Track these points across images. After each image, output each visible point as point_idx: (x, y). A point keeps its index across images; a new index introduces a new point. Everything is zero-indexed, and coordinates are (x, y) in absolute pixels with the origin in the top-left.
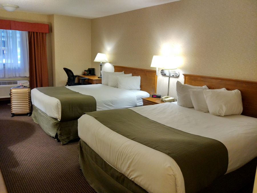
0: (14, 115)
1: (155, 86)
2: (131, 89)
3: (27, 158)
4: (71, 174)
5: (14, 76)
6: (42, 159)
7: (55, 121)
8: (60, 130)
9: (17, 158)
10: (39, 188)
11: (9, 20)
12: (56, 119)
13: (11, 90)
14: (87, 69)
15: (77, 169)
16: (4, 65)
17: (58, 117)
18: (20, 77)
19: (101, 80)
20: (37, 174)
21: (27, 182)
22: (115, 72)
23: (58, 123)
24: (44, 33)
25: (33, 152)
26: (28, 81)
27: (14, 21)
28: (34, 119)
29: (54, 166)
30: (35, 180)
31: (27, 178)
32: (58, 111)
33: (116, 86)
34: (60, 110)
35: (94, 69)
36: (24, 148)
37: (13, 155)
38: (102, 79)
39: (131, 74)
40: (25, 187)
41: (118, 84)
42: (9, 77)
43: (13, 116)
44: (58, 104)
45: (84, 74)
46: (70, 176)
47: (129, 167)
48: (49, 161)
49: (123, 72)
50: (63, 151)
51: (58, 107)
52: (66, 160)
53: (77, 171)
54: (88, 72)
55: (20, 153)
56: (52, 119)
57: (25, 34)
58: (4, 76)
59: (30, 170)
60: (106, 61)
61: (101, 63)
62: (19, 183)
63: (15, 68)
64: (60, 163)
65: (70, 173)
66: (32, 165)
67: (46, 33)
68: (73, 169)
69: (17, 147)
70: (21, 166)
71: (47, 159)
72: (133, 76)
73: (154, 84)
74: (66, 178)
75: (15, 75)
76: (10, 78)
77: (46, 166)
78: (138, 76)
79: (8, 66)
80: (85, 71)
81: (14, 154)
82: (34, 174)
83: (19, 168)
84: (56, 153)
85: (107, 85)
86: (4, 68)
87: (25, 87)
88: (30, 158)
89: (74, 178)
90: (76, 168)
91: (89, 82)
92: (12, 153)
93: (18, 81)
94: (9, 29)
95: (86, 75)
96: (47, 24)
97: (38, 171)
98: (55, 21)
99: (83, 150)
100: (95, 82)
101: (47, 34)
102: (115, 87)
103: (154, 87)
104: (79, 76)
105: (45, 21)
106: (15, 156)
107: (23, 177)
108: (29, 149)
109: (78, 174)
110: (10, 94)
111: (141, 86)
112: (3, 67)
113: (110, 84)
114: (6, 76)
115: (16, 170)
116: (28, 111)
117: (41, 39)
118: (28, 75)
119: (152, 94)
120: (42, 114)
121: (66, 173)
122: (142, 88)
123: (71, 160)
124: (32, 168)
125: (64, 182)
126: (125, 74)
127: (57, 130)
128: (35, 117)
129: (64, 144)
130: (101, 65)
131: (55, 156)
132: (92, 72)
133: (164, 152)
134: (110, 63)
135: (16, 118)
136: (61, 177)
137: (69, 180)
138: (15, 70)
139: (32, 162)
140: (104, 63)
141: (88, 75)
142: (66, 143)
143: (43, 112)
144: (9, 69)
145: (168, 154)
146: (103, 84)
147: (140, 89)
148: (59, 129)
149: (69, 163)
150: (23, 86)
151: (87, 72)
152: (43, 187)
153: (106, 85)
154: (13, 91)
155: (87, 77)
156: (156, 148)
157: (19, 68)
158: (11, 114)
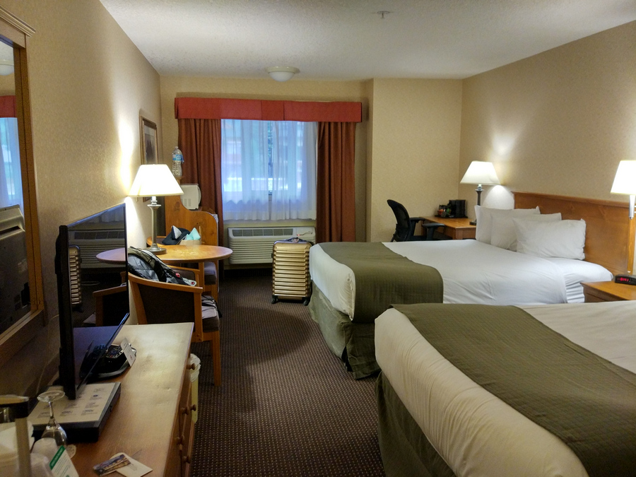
0: (277, 300)
1: (630, 250)
2: (554, 257)
3: (274, 396)
4: (356, 452)
5: (288, 218)
6: (304, 405)
7: (344, 321)
8: (353, 342)
9: (257, 392)
10: (279, 466)
11: (281, 101)
12: (346, 316)
13: (274, 247)
14: (446, 203)
15: (372, 443)
16: (270, 194)
17: (348, 312)
18: (298, 219)
19: (475, 229)
20: (285, 434)
21: (259, 447)
22: (515, 208)
23: (348, 326)
24: (350, 123)
25: (291, 384)
26: (314, 229)
27: (292, 102)
28: (312, 312)
29: (324, 425)
30: (276, 447)
31: (263, 440)
32: (350, 298)
33: (512, 245)
34: (353, 295)
35: (464, 201)
36: (276, 373)
37: (250, 384)
38: (477, 227)
39: (559, 214)
40: (253, 459)
41: (516, 241)
42: (278, 219)
43: (275, 302)
44: (349, 280)
45: (439, 215)
46: (353, 456)
47: (465, 458)
48: (317, 412)
49: (537, 208)
50: (354, 394)
51: (350, 288)
52: (354, 415)
53: (371, 449)
54: (448, 210)
55: (265, 382)
56: (338, 313)
57: (312, 127)
58: (268, 219)
59: (272, 424)
60: (491, 180)
61: (480, 185)
62: (244, 446)
63: (290, 200)
64: (338, 421)
65: (354, 448)
66: (281, 413)
67: (355, 124)
68: (363, 441)
69: (263, 369)
70: (259, 410)
71: (315, 406)
72: (563, 218)
73: (626, 244)
74: (341, 457)
75: (290, 214)
76: (280, 221)
77: (309, 421)
78: (579, 219)
79: (277, 197)
80: (442, 207)
81: (253, 382)
82: (278, 435)
83: (253, 414)
84: (337, 396)
85: (489, 243)
86: (270, 200)
87: (301, 240)
88: (281, 397)
89: (361, 463)
90: (371, 441)
91: (447, 234)
92: (250, 380)
93: (294, 228)
94: (281, 120)
95: (443, 218)
96: (358, 103)
97: (288, 429)
98: (375, 95)
99: (385, 396)
100: (460, 233)
101: (358, 125)
102: (508, 249)
103: (627, 252)
104: (424, 220)
105: (355, 95)
106: (253, 388)
107: (255, 436)
108: (286, 376)
109: (371, 457)
110: (273, 255)
111: (586, 250)
112: (267, 198)
113: (495, 239)
114: (273, 218)
115: (248, 418)
116: (303, 294)
117: (344, 135)
118: (313, 215)
119: (620, 272)
120: (324, 301)
121: (346, 448)
122: (589, 255)
123: (366, 418)
124: (279, 421)
125: (335, 465)
126: (541, 213)
127: (347, 341)
128: (314, 309)
129: (359, 377)
130: (480, 192)
131: (334, 403)
132: (458, 211)
133: (555, 434)
134: (504, 185)
135: (280, 308)
136: (331, 454)
137: (348, 464)
138: (290, 205)
139: (283, 406)
140: (487, 187)
141: (447, 217)
142: (364, 376)
143: (325, 298)
144: (279, 203)
145: (568, 442)
146: (479, 241)
147: (583, 256)
148: (351, 339)
149: (359, 425)
150: (297, 238)
151: (446, 209)
152: (288, 467)
153: (487, 243)
154: (279, 248)
155: (442, 223)
156: (539, 418)
157: (297, 201)
158: (271, 297)
